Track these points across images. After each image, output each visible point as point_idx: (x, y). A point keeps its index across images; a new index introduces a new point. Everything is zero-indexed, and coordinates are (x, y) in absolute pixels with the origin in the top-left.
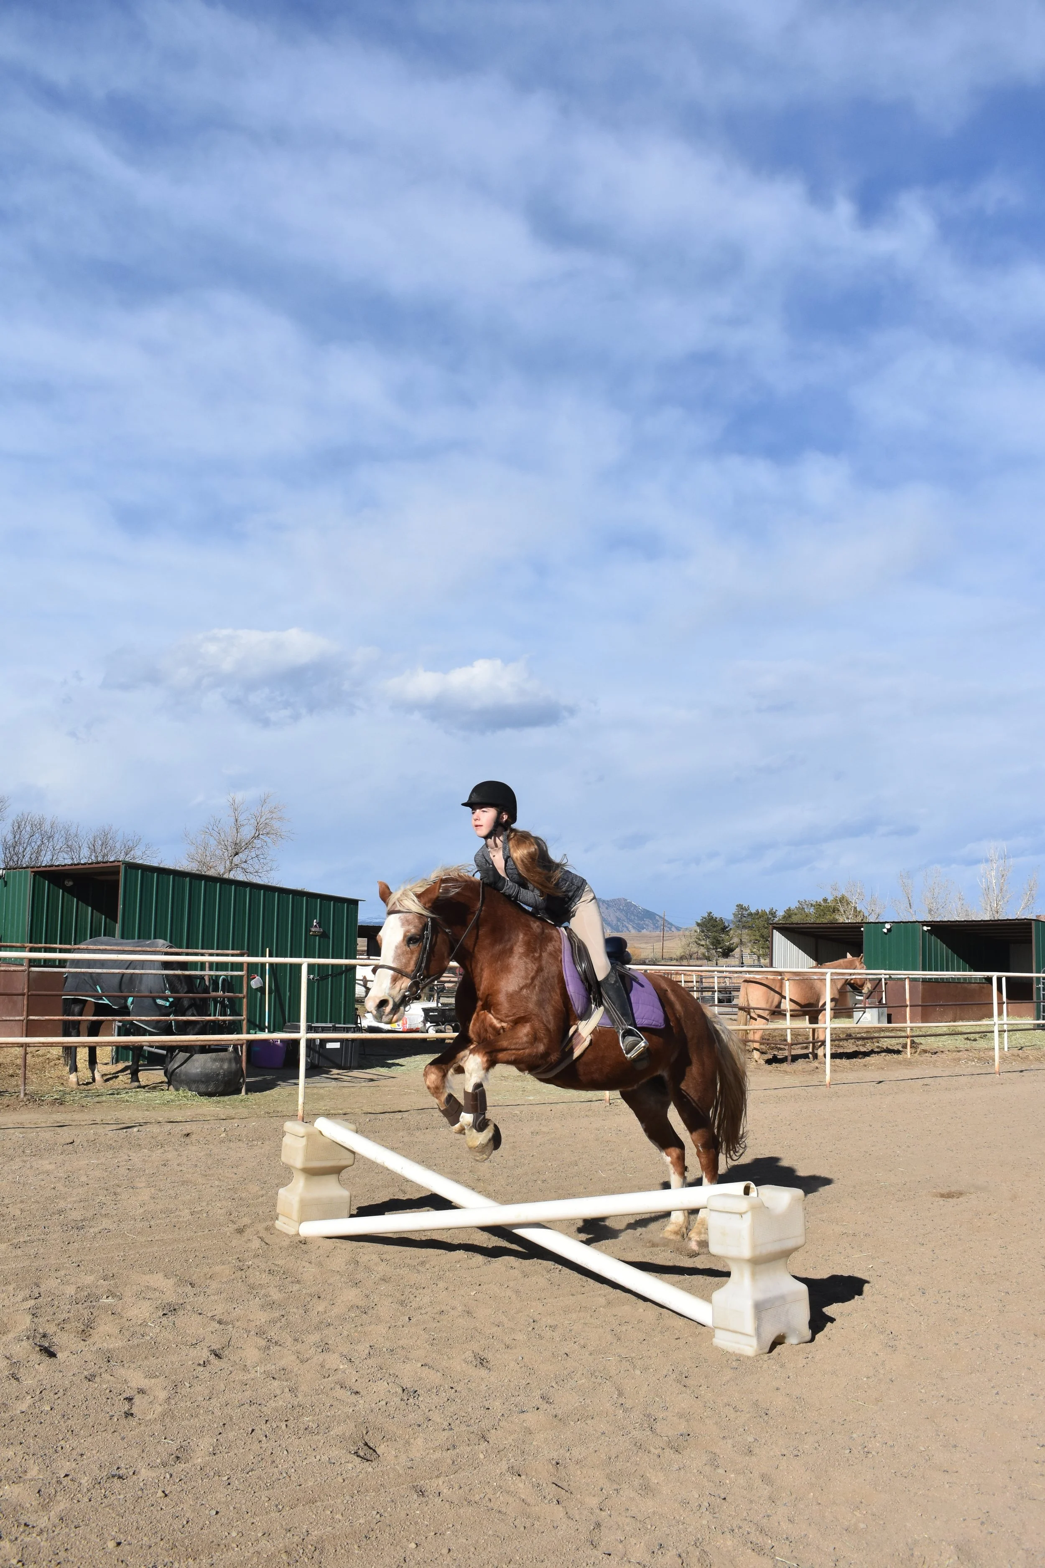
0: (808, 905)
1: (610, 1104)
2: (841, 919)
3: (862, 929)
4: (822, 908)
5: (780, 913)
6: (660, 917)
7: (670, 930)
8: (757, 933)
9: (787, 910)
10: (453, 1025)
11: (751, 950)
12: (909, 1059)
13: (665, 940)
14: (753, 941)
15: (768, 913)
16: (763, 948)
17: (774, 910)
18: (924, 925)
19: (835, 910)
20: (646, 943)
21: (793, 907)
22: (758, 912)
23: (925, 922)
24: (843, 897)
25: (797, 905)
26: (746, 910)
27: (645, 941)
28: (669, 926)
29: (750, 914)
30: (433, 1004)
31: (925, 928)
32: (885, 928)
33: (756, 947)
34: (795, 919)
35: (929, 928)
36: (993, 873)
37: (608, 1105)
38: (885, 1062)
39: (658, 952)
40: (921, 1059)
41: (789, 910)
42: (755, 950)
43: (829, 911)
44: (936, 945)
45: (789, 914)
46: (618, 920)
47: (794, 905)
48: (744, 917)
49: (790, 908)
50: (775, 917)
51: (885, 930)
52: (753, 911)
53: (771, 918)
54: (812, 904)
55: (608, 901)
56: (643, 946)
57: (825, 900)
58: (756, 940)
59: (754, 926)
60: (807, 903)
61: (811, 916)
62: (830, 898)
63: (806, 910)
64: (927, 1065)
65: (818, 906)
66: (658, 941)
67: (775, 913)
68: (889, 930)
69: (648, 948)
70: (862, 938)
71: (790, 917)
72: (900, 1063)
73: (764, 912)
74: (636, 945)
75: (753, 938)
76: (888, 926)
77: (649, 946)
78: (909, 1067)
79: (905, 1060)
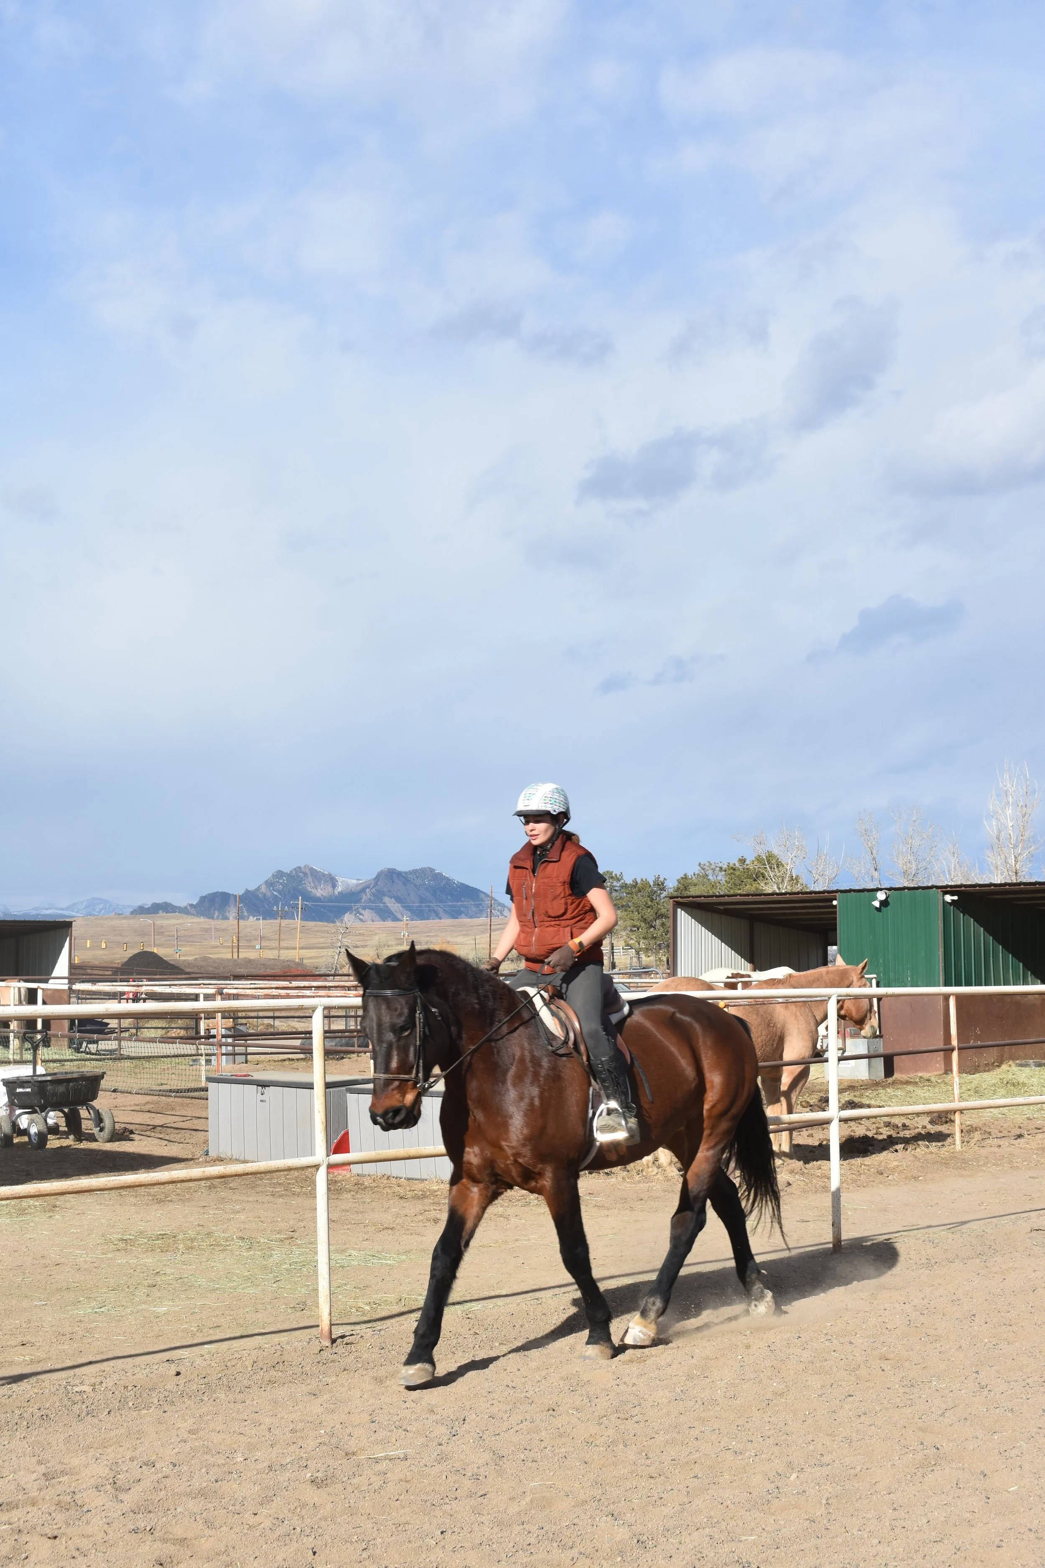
0: (714, 870)
1: (334, 1341)
2: (770, 888)
3: (835, 903)
4: (737, 873)
5: (671, 885)
6: (486, 895)
7: (502, 914)
8: (636, 915)
9: (682, 878)
10: (66, 1110)
11: (625, 942)
12: (961, 1152)
13: (495, 930)
14: (629, 929)
15: (652, 884)
16: (644, 938)
17: (661, 879)
18: (945, 893)
19: (759, 876)
20: (464, 935)
21: (690, 874)
22: (637, 883)
23: (947, 886)
24: (770, 856)
25: (697, 870)
26: (618, 880)
27: (464, 933)
28: (499, 908)
29: (625, 886)
30: (25, 1071)
31: (948, 898)
32: (876, 899)
33: (633, 937)
34: (693, 891)
35: (956, 898)
36: (1009, 812)
37: (327, 1343)
38: (918, 1164)
39: (484, 949)
40: (983, 1152)
41: (685, 877)
42: (631, 942)
43: (749, 877)
44: (966, 927)
45: (685, 882)
46: (422, 900)
47: (692, 870)
48: (616, 891)
49: (685, 875)
50: (663, 889)
51: (876, 904)
52: (628, 880)
53: (655, 892)
54: (721, 868)
55: (405, 873)
56: (460, 939)
57: (743, 861)
58: (634, 926)
59: (630, 904)
60: (713, 867)
61: (721, 884)
62: (750, 858)
63: (710, 877)
64: (997, 1165)
65: (732, 871)
66: (482, 932)
67: (663, 884)
68: (884, 903)
69: (468, 942)
70: (835, 919)
71: (686, 888)
72: (945, 1163)
73: (646, 884)
74: (449, 939)
75: (629, 923)
76: (881, 896)
77: (469, 940)
78: (964, 1173)
79: (954, 1157)
